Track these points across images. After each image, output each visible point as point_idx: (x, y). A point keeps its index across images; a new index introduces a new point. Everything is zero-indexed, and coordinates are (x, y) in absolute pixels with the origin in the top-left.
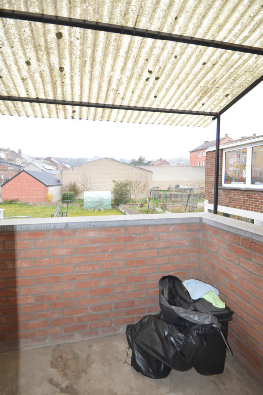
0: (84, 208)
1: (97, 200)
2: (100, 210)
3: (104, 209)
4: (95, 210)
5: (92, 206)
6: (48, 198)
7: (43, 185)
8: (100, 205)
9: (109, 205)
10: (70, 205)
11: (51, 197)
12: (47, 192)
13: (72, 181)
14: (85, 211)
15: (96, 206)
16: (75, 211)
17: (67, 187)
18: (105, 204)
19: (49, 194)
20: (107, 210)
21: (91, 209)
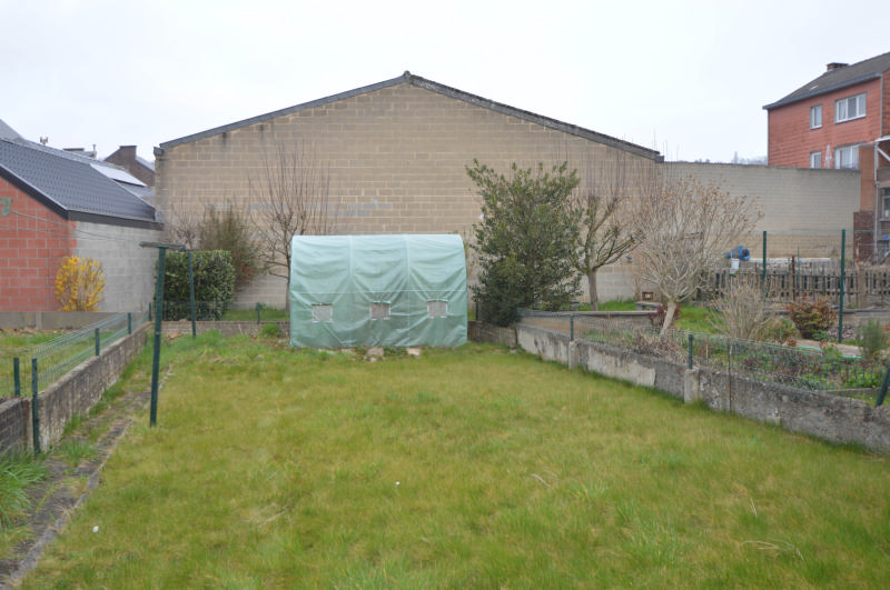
0: (294, 341)
1: (377, 286)
2: (395, 353)
3: (422, 346)
4: (361, 351)
5: (341, 327)
6: (68, 283)
7: (41, 209)
8: (395, 323)
9: (452, 322)
10: (206, 328)
11: (90, 279)
12: (66, 247)
13: (221, 207)
14: (300, 356)
15: (369, 327)
16: (238, 356)
17: (188, 234)
18: (429, 314)
19: (78, 261)
20: (443, 349)
21: (339, 348)
